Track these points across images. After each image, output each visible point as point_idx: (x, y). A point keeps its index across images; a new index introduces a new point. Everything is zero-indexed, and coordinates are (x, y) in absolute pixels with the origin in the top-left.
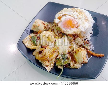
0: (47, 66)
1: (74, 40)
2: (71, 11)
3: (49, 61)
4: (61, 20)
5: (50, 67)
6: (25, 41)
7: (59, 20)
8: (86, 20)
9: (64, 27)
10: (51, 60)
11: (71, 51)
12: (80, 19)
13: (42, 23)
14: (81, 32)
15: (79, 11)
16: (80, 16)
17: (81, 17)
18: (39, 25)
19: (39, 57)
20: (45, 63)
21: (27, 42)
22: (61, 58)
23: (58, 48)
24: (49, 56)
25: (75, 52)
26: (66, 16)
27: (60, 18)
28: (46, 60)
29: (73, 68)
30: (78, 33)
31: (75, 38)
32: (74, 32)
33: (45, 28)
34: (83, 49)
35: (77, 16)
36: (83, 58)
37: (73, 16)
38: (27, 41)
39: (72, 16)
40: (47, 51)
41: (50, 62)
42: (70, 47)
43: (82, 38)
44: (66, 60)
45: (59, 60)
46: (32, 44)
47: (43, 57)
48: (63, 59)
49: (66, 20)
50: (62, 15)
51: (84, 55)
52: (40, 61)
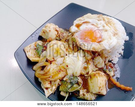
0: (47, 89)
1: (93, 58)
2: (96, 19)
3: (51, 81)
4: (79, 29)
5: (51, 90)
6: (27, 49)
7: (76, 29)
8: (115, 34)
9: (81, 39)
10: (55, 81)
11: (85, 73)
12: (106, 31)
13: (55, 29)
14: (103, 50)
15: (107, 20)
16: (107, 27)
17: (109, 28)
18: (50, 31)
19: (39, 74)
20: (45, 83)
21: (29, 51)
22: (69, 81)
23: (67, 66)
24: (52, 75)
25: (91, 76)
26: (88, 24)
27: (78, 26)
28: (47, 80)
29: (83, 98)
30: (99, 51)
31: (94, 57)
32: (94, 48)
33: (58, 37)
34: (103, 74)
35: (104, 26)
36: (98, 88)
37: (98, 25)
38: (30, 49)
39: (96, 26)
40: (52, 68)
41: (52, 84)
42: (85, 68)
43: (105, 58)
44: (75, 86)
45: (66, 83)
46: (35, 55)
47: (44, 75)
48: (71, 83)
49: (85, 30)
50: (82, 22)
51: (101, 84)
52: (40, 80)
